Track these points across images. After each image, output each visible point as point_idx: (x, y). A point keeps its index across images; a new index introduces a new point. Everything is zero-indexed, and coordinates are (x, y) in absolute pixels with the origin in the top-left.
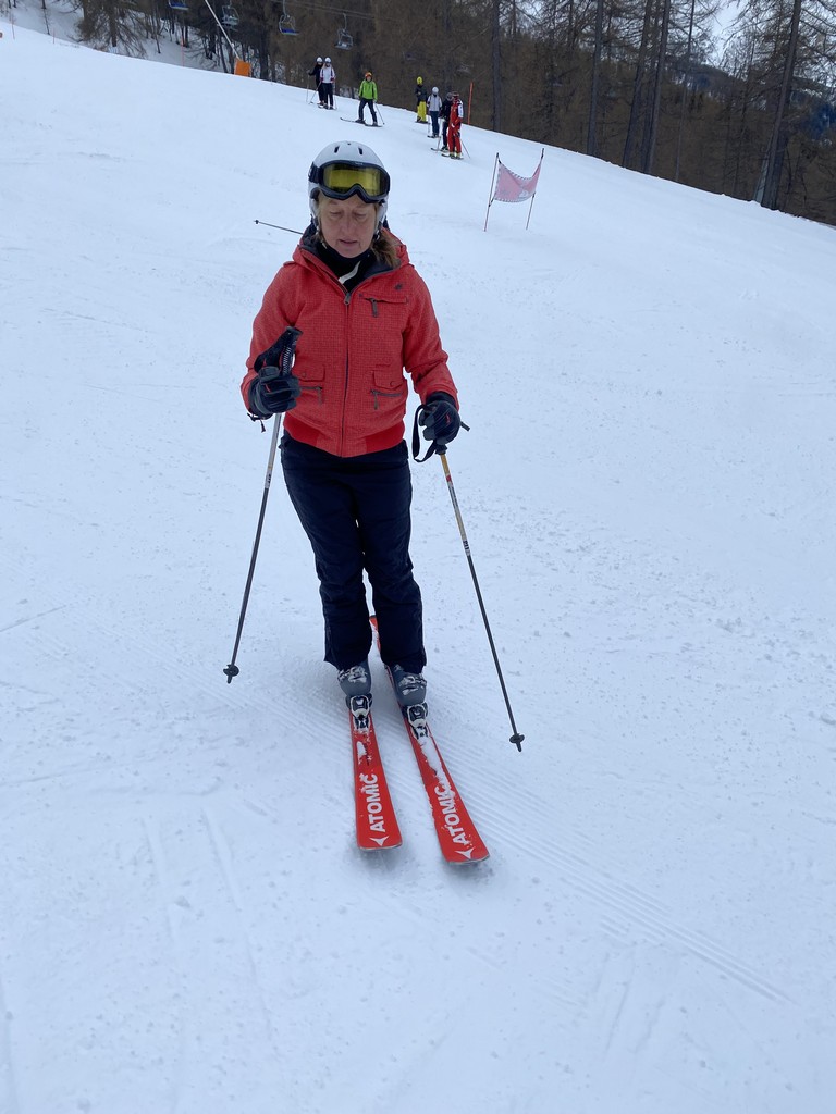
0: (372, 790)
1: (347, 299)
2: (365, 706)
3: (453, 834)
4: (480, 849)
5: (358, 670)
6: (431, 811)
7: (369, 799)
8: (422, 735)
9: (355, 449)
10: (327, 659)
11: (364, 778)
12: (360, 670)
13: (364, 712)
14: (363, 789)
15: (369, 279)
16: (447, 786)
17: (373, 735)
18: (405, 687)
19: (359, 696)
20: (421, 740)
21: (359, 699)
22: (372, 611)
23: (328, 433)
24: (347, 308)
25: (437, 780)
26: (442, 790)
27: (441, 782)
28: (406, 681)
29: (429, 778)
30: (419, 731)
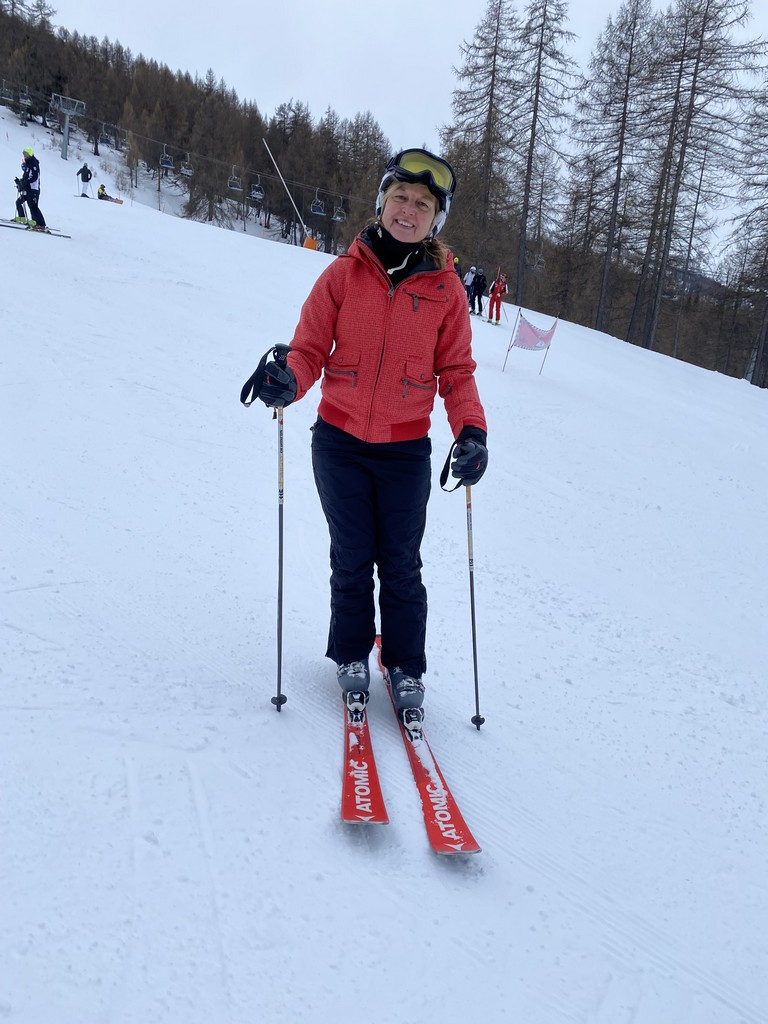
0: (361, 774)
1: (391, 293)
3: (442, 829)
5: (358, 666)
6: (421, 806)
7: (356, 783)
8: (416, 738)
9: (380, 435)
10: (328, 654)
11: (353, 764)
12: (359, 665)
14: (352, 773)
16: (439, 784)
17: (366, 729)
18: (402, 689)
19: (357, 690)
20: (415, 743)
21: (357, 693)
23: (357, 417)
25: (428, 780)
26: (434, 788)
27: (433, 781)
28: (405, 683)
29: (420, 776)
30: (414, 734)
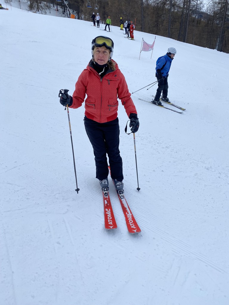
0: (109, 213)
1: (101, 80)
2: (107, 190)
3: (131, 225)
4: (139, 230)
5: (105, 181)
6: (125, 219)
7: (108, 216)
8: (122, 198)
9: (104, 121)
10: (96, 177)
11: (107, 210)
12: (105, 180)
13: (107, 192)
14: (106, 213)
15: (107, 74)
16: (129, 212)
17: (109, 198)
18: (118, 185)
19: (105, 188)
20: (122, 200)
22: (109, 165)
23: (97, 117)
24: (101, 83)
25: (127, 211)
26: (128, 213)
27: (128, 211)
28: (118, 184)
29: (124, 210)
30: (122, 197)
